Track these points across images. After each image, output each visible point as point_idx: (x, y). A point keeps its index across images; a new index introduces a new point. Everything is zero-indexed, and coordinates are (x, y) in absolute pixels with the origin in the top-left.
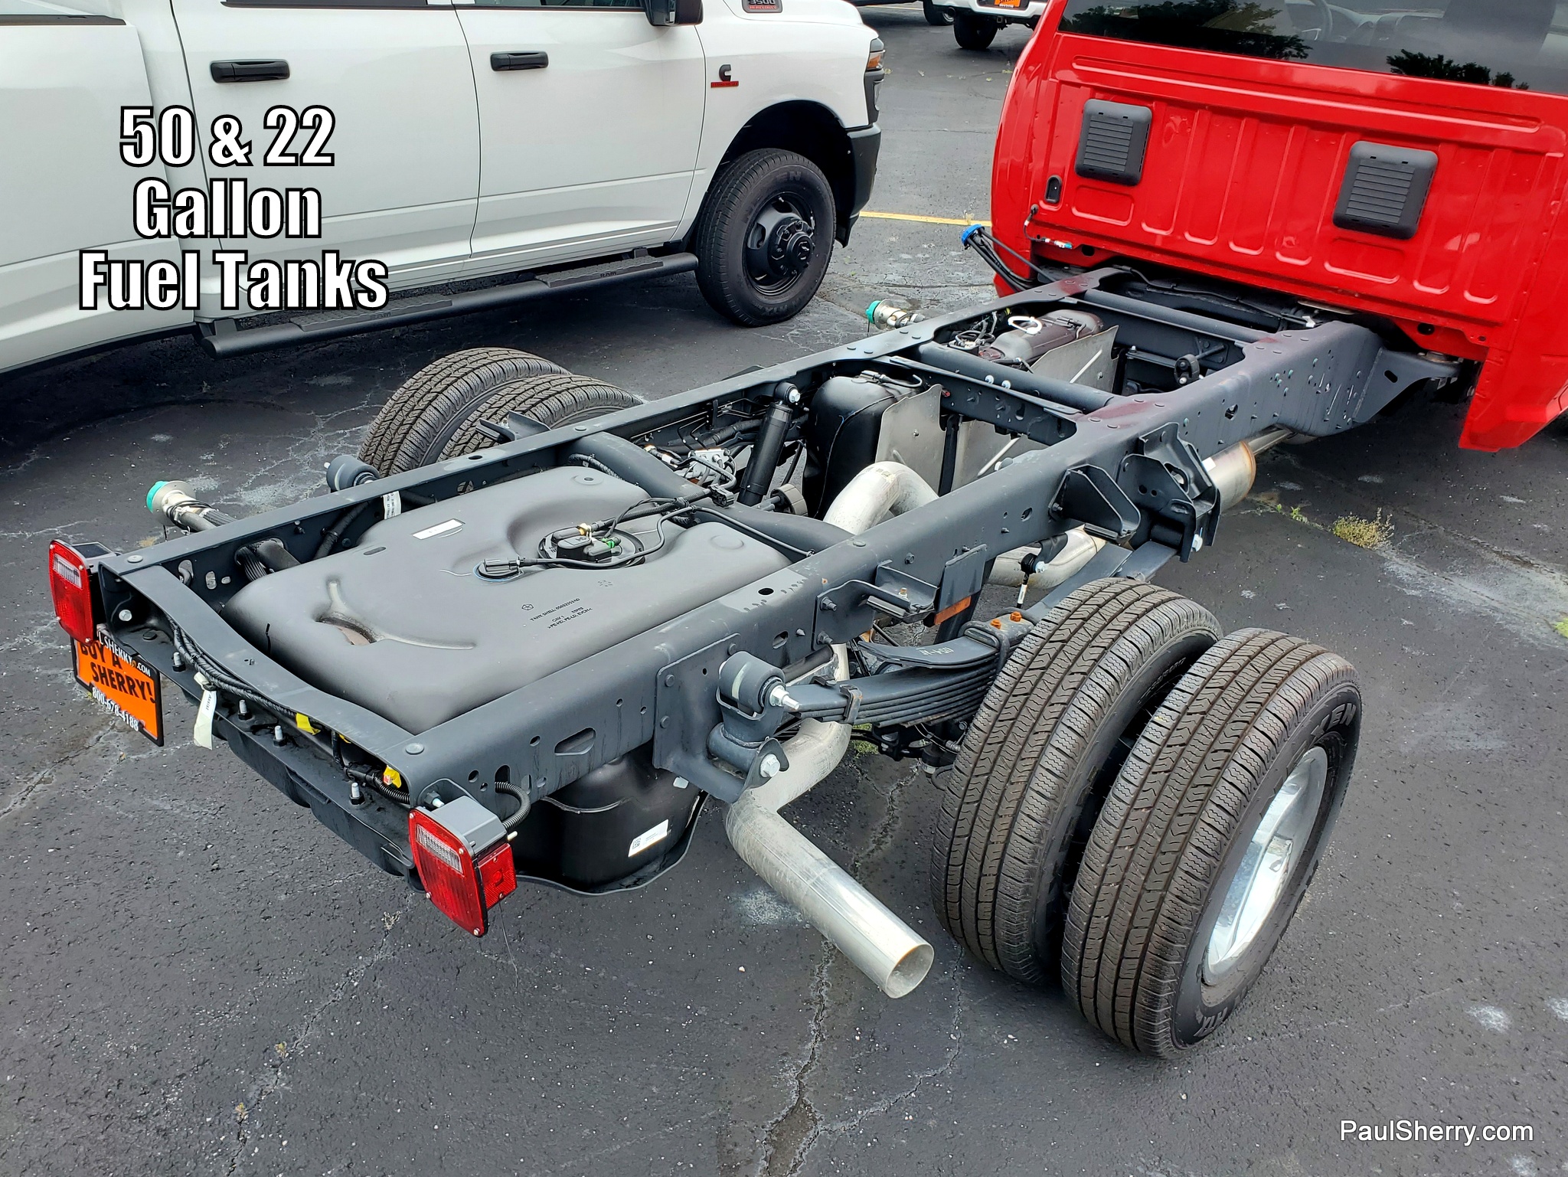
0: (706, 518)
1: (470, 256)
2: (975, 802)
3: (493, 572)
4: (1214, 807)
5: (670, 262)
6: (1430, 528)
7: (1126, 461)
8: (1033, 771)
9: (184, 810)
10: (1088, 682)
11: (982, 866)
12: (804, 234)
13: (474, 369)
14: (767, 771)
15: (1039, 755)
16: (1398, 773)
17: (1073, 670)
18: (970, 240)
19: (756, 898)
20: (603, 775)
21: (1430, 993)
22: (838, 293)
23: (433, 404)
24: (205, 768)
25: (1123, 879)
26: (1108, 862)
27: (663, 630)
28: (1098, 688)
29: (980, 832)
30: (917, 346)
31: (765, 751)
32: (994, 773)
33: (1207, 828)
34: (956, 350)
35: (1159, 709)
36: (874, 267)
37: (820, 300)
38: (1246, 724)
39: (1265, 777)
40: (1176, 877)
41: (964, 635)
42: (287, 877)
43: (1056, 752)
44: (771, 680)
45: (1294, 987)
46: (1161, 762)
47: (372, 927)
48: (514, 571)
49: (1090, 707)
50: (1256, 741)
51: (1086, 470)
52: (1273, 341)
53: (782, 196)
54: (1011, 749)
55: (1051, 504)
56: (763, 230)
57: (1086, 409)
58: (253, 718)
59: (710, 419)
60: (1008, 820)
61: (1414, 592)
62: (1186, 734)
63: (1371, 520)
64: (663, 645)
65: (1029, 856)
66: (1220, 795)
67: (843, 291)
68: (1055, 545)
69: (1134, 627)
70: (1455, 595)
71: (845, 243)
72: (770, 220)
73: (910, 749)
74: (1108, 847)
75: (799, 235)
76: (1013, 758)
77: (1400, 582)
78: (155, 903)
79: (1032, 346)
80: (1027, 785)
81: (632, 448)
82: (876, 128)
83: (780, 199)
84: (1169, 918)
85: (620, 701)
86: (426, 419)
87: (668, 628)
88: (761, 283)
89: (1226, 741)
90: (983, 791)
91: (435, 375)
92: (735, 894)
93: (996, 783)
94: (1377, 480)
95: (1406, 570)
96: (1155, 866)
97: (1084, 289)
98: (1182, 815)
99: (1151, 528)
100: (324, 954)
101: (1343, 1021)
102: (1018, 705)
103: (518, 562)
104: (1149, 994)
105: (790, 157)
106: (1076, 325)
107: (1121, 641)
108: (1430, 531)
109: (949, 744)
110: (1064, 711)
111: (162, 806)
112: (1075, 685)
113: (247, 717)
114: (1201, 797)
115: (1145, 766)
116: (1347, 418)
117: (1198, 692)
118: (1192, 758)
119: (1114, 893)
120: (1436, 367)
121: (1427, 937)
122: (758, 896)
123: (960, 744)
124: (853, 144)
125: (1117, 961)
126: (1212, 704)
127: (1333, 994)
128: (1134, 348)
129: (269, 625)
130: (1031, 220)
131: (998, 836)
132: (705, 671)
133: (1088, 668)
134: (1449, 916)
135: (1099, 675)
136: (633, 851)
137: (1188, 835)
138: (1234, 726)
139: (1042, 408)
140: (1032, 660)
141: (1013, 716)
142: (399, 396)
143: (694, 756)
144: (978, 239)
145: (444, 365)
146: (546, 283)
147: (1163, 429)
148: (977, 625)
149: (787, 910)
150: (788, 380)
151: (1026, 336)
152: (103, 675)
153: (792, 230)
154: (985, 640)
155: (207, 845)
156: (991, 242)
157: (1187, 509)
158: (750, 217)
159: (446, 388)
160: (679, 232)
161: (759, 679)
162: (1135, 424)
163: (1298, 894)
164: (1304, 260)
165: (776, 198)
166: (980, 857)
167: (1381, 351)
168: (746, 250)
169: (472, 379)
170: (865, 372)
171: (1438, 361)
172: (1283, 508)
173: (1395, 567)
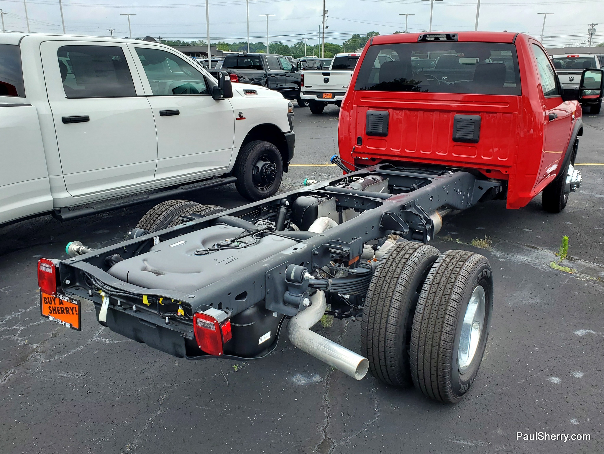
0: (268, 234)
1: (155, 181)
2: (373, 316)
3: (200, 253)
4: (452, 301)
5: (227, 180)
6: (503, 241)
7: (401, 212)
8: (391, 301)
9: (72, 376)
10: (404, 269)
11: (379, 338)
12: (273, 168)
13: (172, 206)
14: (305, 303)
15: (392, 295)
16: (509, 313)
17: (398, 267)
18: (333, 161)
19: (297, 377)
20: (249, 312)
21: (534, 375)
22: (286, 189)
23: (158, 218)
24: (78, 361)
25: (427, 331)
26: (421, 326)
27: (265, 261)
28: (407, 271)
29: (377, 325)
30: (325, 187)
31: (304, 297)
32: (378, 304)
33: (451, 308)
34: (338, 187)
35: (428, 274)
36: (297, 181)
37: (280, 192)
38: (457, 274)
39: (466, 290)
40: (444, 326)
41: (359, 267)
42: (118, 392)
43: (397, 293)
44: (304, 271)
45: (489, 379)
46: (432, 290)
47: (154, 404)
48: (207, 253)
49: (406, 277)
50: (461, 278)
51: (389, 214)
52: (441, 178)
53: (264, 156)
54: (383, 294)
55: (379, 225)
56: (258, 168)
57: (384, 198)
58: (123, 307)
59: (260, 213)
60: (385, 319)
61: (502, 260)
62: (438, 280)
63: (483, 239)
64: (266, 264)
65: (394, 331)
66: (453, 297)
67: (287, 189)
68: (382, 240)
69: (415, 252)
70: (516, 259)
71: (286, 172)
72: (260, 164)
73: (345, 315)
74: (420, 321)
75: (271, 168)
76: (384, 298)
77: (497, 257)
78: (67, 407)
79: (362, 185)
80: (390, 306)
81: (237, 219)
82: (293, 132)
83: (263, 157)
84: (444, 341)
85: (254, 282)
86: (156, 223)
87: (266, 260)
88: (259, 186)
89: (452, 280)
90: (376, 311)
91: (157, 209)
92: (289, 377)
93: (380, 307)
94: (483, 228)
95: (498, 254)
96: (436, 324)
97: (375, 169)
98: (442, 305)
99: (412, 235)
100: (138, 415)
101: (507, 387)
102: (382, 280)
103: (209, 250)
104: (442, 371)
105: (265, 143)
106: (375, 179)
107: (412, 256)
108: (504, 242)
109: (359, 307)
110: (398, 280)
111: (63, 375)
112: (400, 271)
113: (121, 306)
114: (447, 298)
115: (427, 292)
116: (469, 204)
117: (440, 267)
118: (442, 286)
119: (425, 336)
120: (494, 183)
121: (529, 359)
122: (297, 376)
123: (363, 306)
124: (286, 138)
125: (429, 361)
126: (445, 270)
127: (502, 380)
128: (395, 186)
129: (128, 271)
130: (353, 152)
131: (383, 326)
132: (280, 273)
133: (403, 265)
134: (534, 352)
135: (407, 267)
136: (260, 343)
137: (445, 311)
138: (453, 275)
139: (370, 199)
140: (385, 266)
141: (381, 284)
142: (144, 217)
143: (279, 304)
144: (336, 160)
145: (160, 206)
146: (183, 189)
147: (411, 202)
148: (363, 263)
149: (309, 379)
150: (284, 198)
151: (359, 183)
152: (54, 310)
153: (269, 167)
154: (367, 267)
155: (84, 386)
156: (340, 160)
157: (423, 226)
158: (253, 163)
159: (162, 213)
160: (229, 170)
161: (300, 271)
162: (402, 201)
163: (484, 344)
164: (446, 153)
165: (262, 157)
166: (378, 335)
167: (475, 180)
168: (253, 175)
169: (171, 209)
170: (309, 195)
171: (494, 181)
172: (453, 240)
173: (494, 253)
